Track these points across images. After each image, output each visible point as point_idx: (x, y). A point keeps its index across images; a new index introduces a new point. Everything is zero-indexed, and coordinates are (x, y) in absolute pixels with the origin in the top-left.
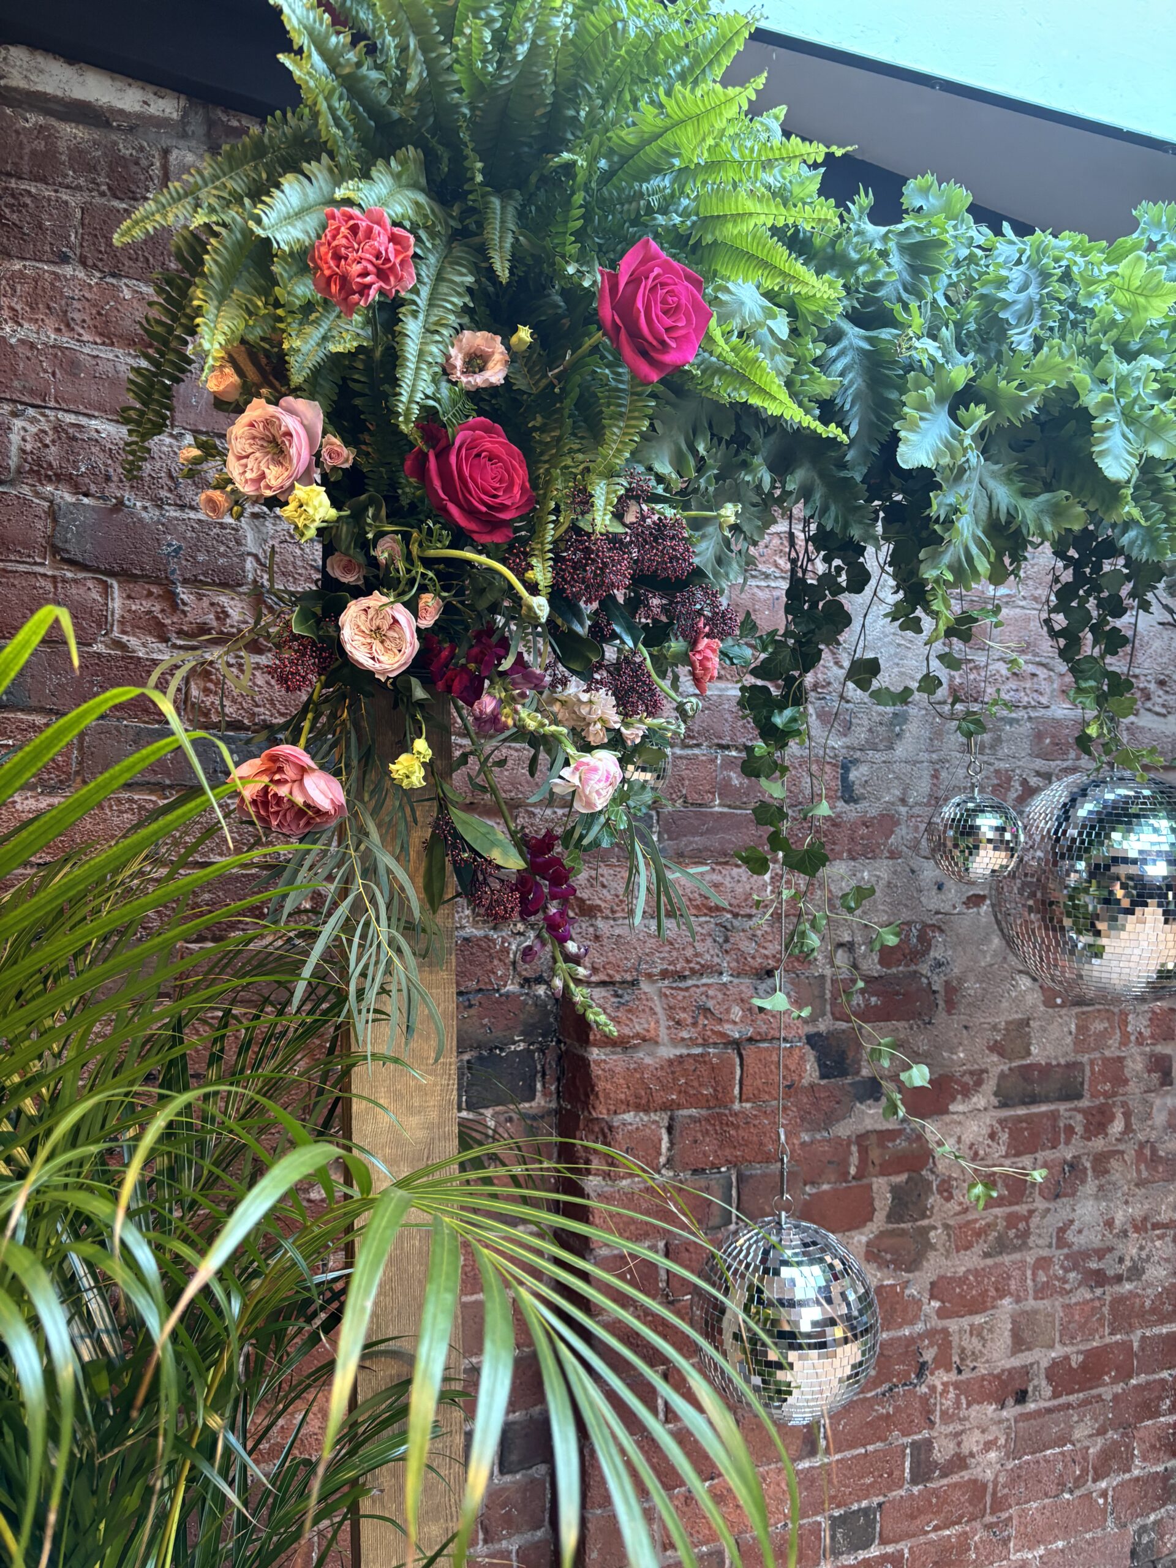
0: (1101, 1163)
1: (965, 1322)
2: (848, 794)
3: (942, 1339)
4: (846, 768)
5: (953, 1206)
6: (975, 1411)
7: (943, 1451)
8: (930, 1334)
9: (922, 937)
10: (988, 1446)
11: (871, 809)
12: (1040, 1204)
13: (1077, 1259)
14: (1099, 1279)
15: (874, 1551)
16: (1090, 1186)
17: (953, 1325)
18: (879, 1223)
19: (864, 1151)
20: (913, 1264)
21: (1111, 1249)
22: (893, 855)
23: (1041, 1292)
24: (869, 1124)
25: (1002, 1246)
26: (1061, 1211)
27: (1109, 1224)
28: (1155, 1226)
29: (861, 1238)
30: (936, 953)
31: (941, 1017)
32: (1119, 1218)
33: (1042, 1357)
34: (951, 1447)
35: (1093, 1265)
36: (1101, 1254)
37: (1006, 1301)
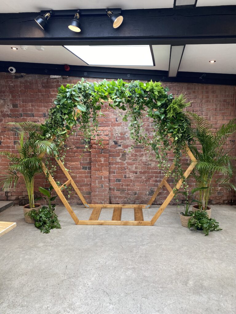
0: (146, 154)
1: (130, 166)
2: (117, 121)
3: (128, 167)
4: (116, 119)
5: (128, 156)
6: (131, 173)
7: (127, 176)
8: (126, 166)
9: (125, 133)
10: (132, 177)
11: (119, 122)
12: (138, 157)
13: (143, 163)
14: (146, 165)
15: (121, 183)
16: (144, 156)
17: (129, 166)
18: (121, 156)
19: (119, 151)
20: (125, 160)
21: (147, 162)
22: (121, 126)
23: (139, 165)
24: (119, 148)
25: (134, 160)
26: (141, 158)
27: (147, 160)
28: (153, 161)
29: (119, 158)
30: (126, 134)
31: (127, 140)
32: (148, 159)
33: (139, 170)
34: (128, 176)
35: (145, 163)
36: (146, 162)
37: (135, 165)
